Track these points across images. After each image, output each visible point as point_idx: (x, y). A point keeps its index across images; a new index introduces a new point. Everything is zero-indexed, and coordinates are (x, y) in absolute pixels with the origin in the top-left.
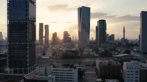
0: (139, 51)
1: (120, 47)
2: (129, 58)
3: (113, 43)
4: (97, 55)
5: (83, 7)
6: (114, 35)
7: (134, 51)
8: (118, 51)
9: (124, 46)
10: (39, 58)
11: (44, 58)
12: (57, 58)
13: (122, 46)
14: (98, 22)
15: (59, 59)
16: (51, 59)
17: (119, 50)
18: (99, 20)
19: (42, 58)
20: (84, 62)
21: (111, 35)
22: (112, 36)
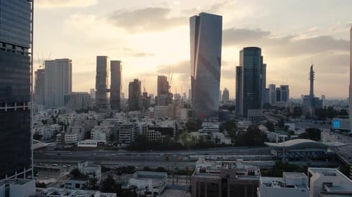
0: (347, 131)
1: (297, 119)
2: (311, 152)
3: (282, 109)
4: (228, 141)
5: (203, 14)
6: (288, 86)
7: (333, 130)
8: (290, 129)
9: (308, 117)
10: (71, 146)
11: (83, 146)
12: (119, 145)
13: (303, 117)
14: (241, 52)
15: (123, 148)
16: (101, 151)
17: (292, 127)
18: (245, 48)
19: (79, 145)
20: (186, 161)
21: (279, 87)
22: (281, 91)
